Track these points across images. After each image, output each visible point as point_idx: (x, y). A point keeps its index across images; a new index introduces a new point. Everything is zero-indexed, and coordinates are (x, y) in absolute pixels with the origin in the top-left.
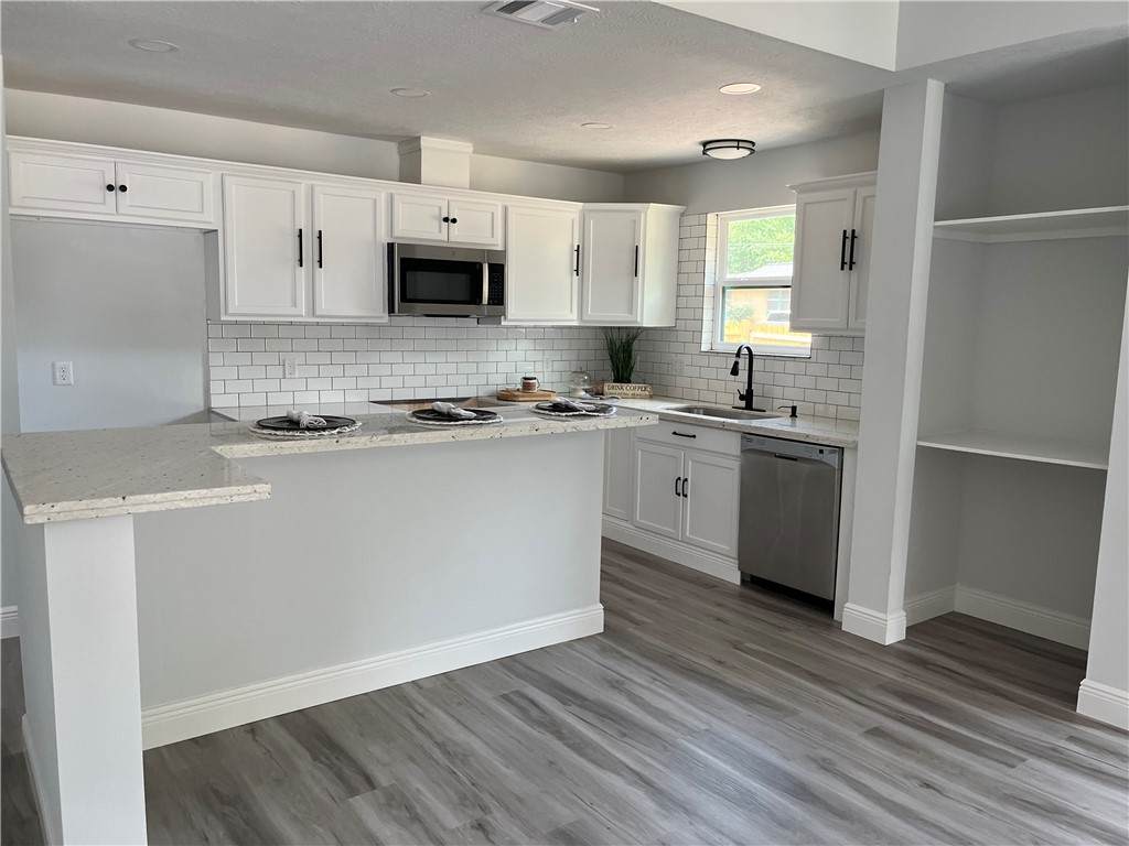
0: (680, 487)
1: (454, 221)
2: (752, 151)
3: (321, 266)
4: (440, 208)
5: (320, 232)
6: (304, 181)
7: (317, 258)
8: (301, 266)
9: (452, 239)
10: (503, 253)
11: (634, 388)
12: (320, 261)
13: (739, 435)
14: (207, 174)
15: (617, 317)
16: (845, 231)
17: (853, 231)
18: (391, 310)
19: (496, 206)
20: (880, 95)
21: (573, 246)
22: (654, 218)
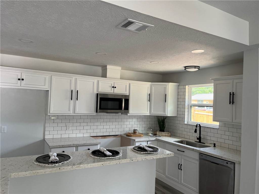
0: (180, 167)
1: (115, 87)
2: (199, 69)
3: (77, 100)
4: (112, 84)
5: (78, 91)
6: (74, 77)
7: (76, 98)
8: (72, 100)
9: (115, 92)
10: (129, 96)
11: (166, 133)
12: (77, 99)
13: (198, 153)
14: (46, 75)
15: (160, 113)
16: (230, 93)
17: (233, 93)
18: (97, 112)
19: (127, 83)
20: (242, 53)
21: (148, 94)
22: (171, 87)
